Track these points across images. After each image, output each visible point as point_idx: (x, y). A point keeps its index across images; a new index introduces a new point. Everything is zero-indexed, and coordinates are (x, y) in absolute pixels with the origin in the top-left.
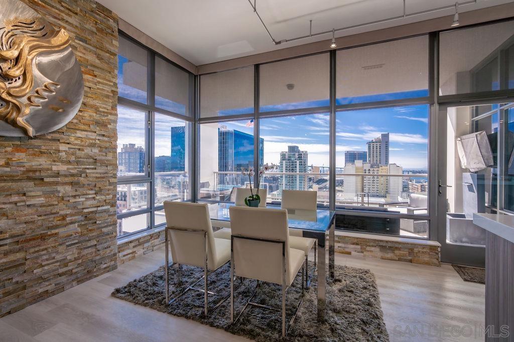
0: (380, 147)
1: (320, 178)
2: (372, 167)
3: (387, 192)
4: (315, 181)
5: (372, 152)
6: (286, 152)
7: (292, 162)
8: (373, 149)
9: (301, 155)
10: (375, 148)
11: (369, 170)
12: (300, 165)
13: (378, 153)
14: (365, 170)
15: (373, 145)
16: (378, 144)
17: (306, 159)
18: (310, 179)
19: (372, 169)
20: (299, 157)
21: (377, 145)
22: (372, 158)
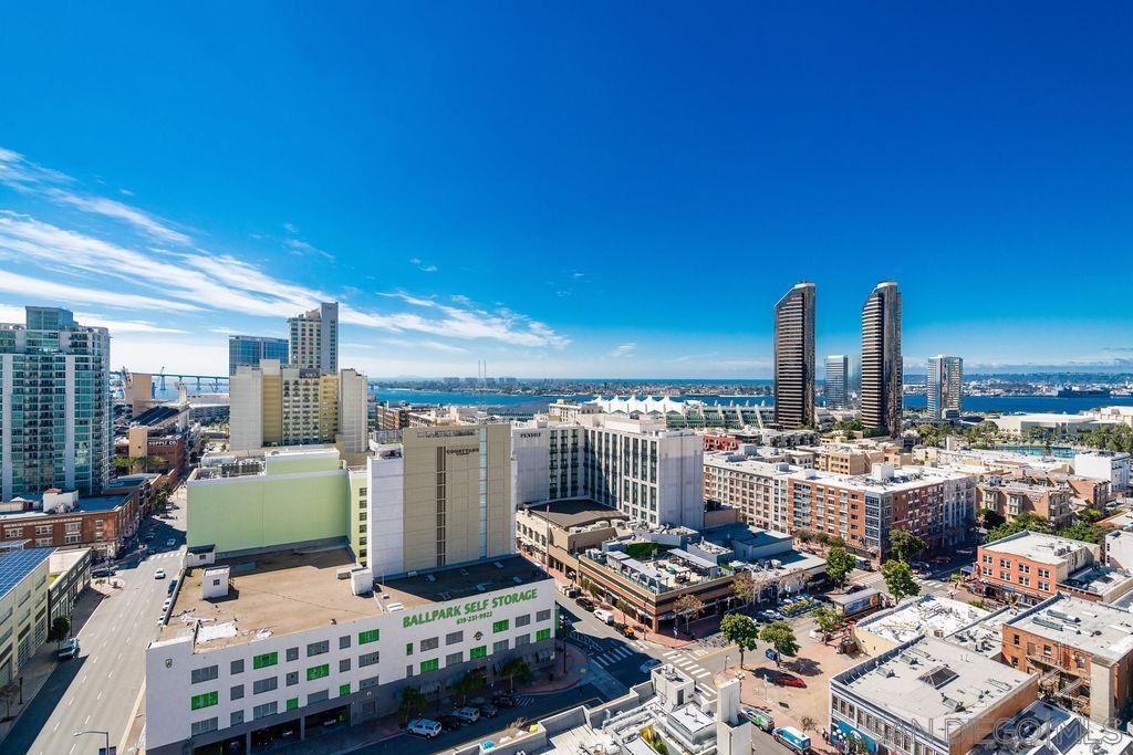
0: (319, 330)
1: (153, 406)
2: (302, 375)
3: (336, 430)
4: (134, 415)
5: (300, 341)
6: (17, 327)
7: (46, 359)
8: (303, 335)
9: (85, 337)
10: (307, 333)
11: (296, 383)
12: (77, 368)
13: (315, 346)
14: (287, 383)
15: (303, 325)
16: (315, 324)
17: (103, 350)
18: (118, 410)
19: (303, 381)
20: (74, 345)
21: (312, 326)
22: (300, 355)
